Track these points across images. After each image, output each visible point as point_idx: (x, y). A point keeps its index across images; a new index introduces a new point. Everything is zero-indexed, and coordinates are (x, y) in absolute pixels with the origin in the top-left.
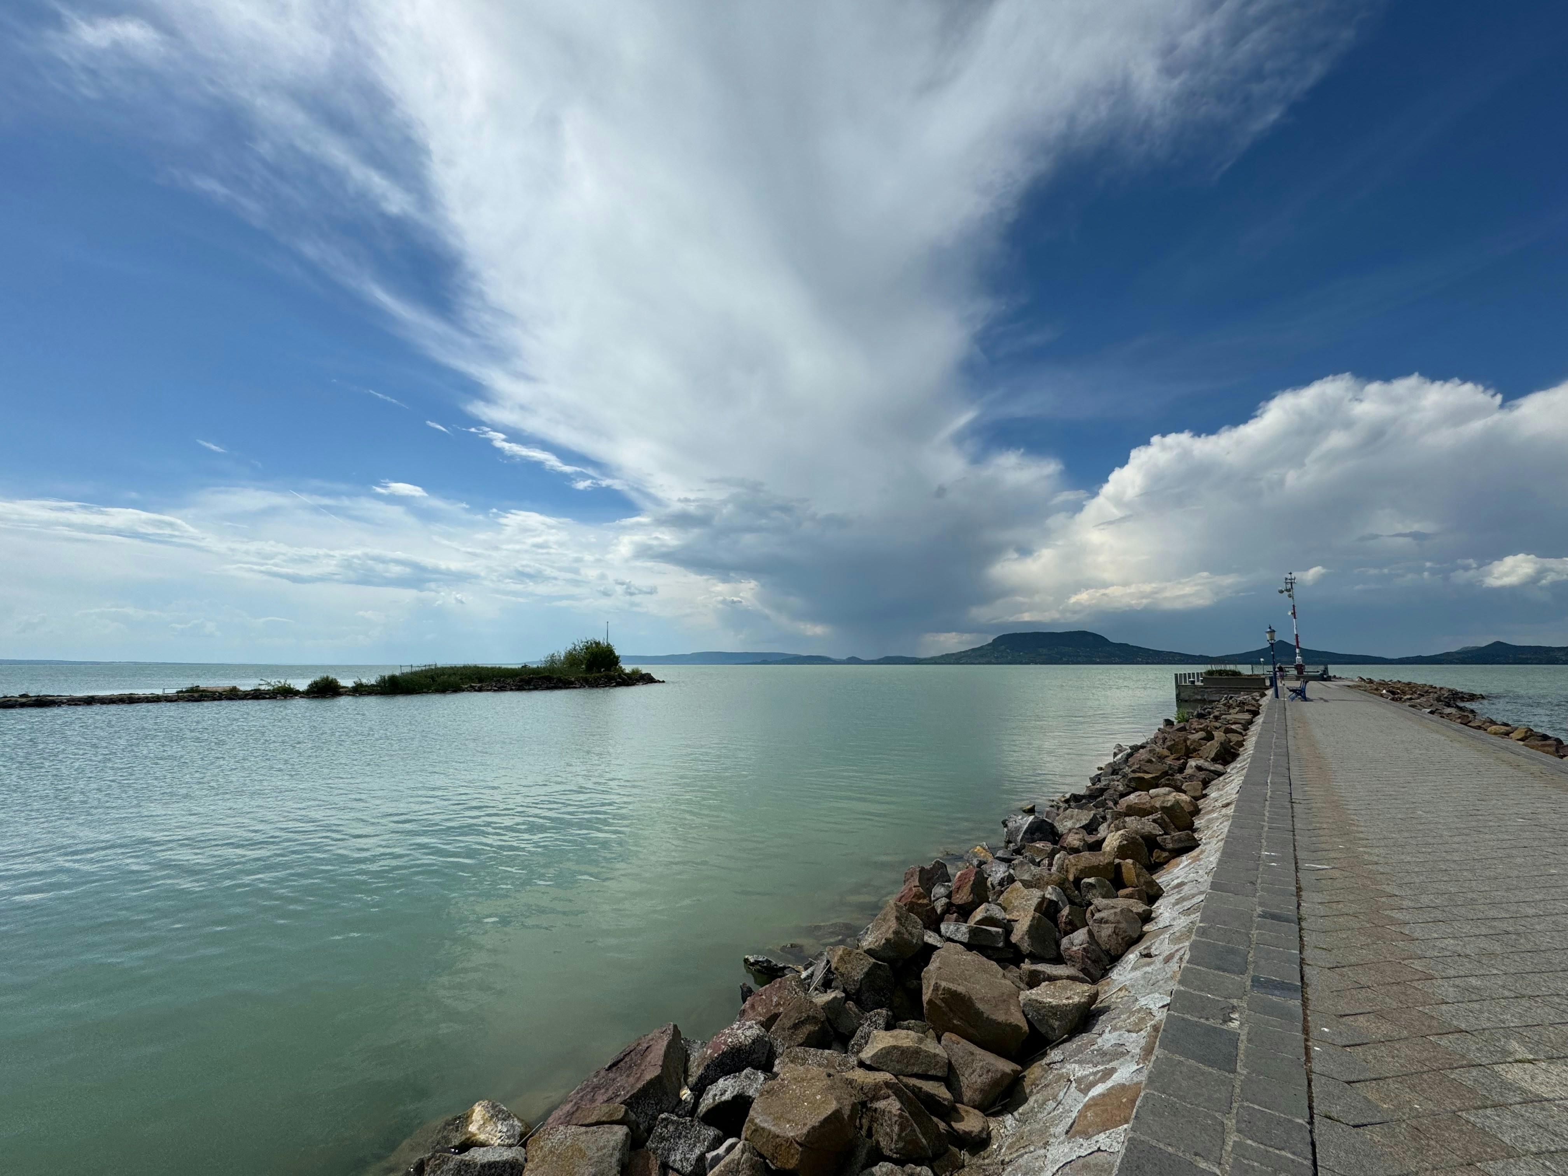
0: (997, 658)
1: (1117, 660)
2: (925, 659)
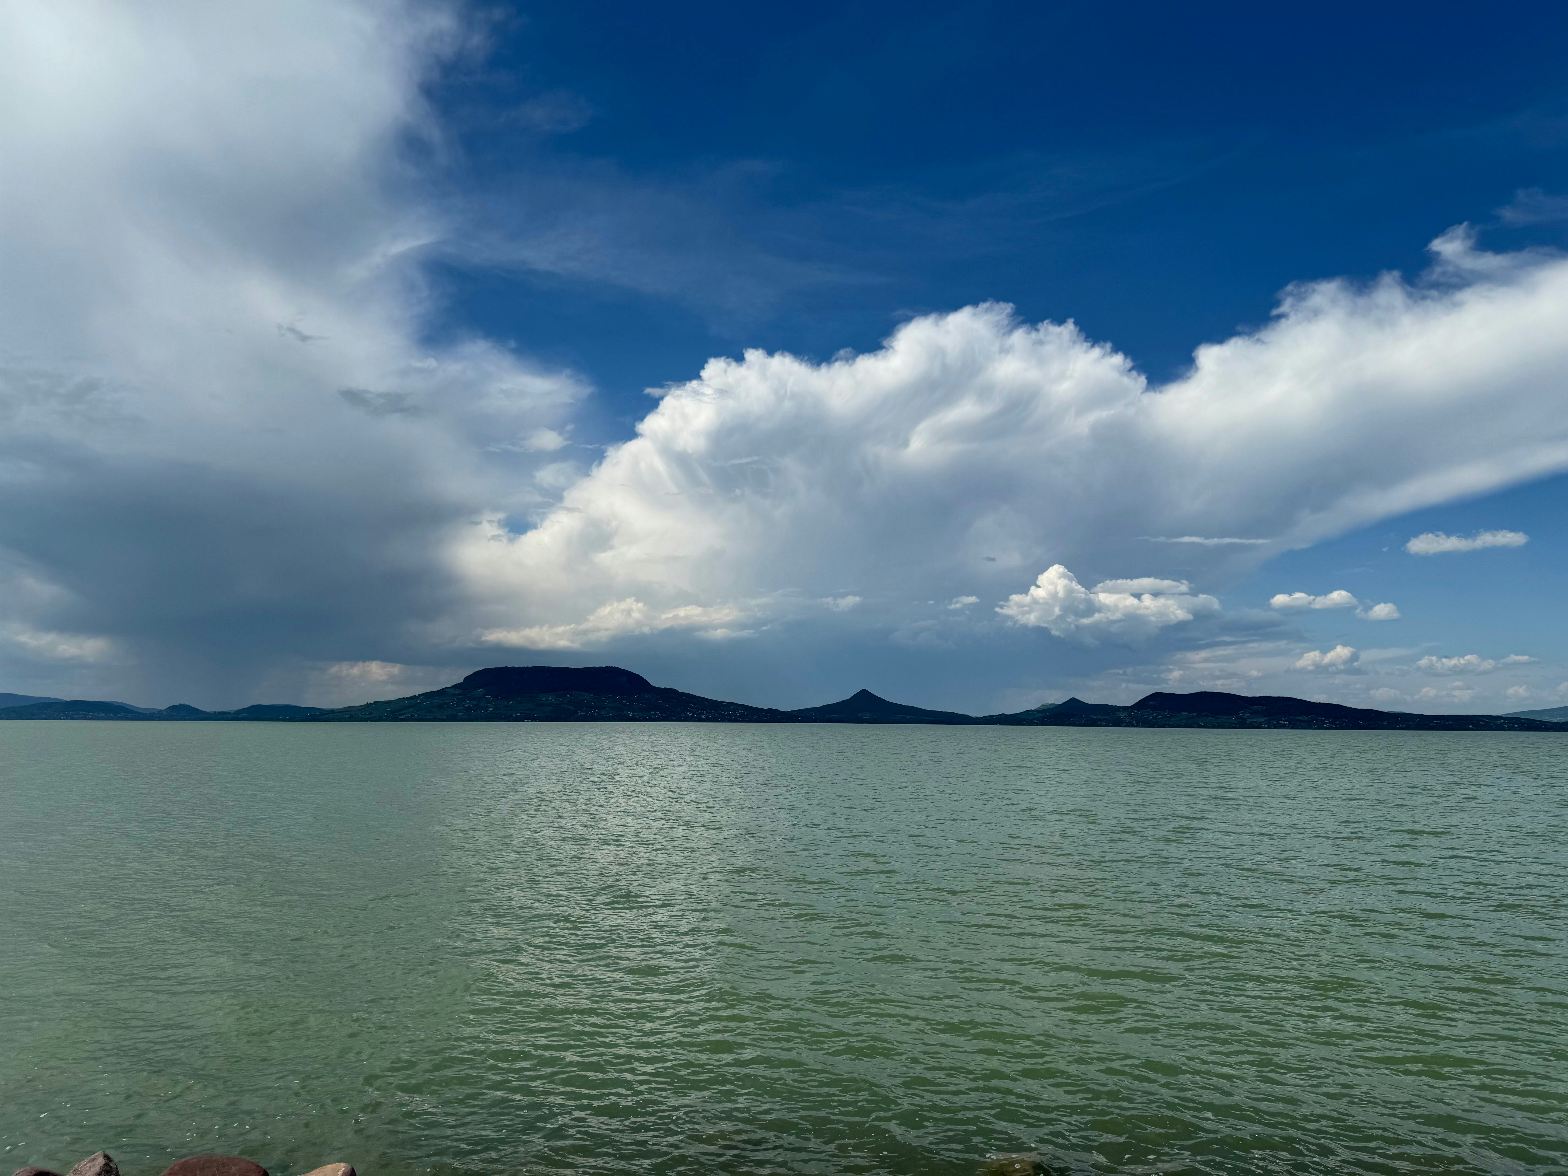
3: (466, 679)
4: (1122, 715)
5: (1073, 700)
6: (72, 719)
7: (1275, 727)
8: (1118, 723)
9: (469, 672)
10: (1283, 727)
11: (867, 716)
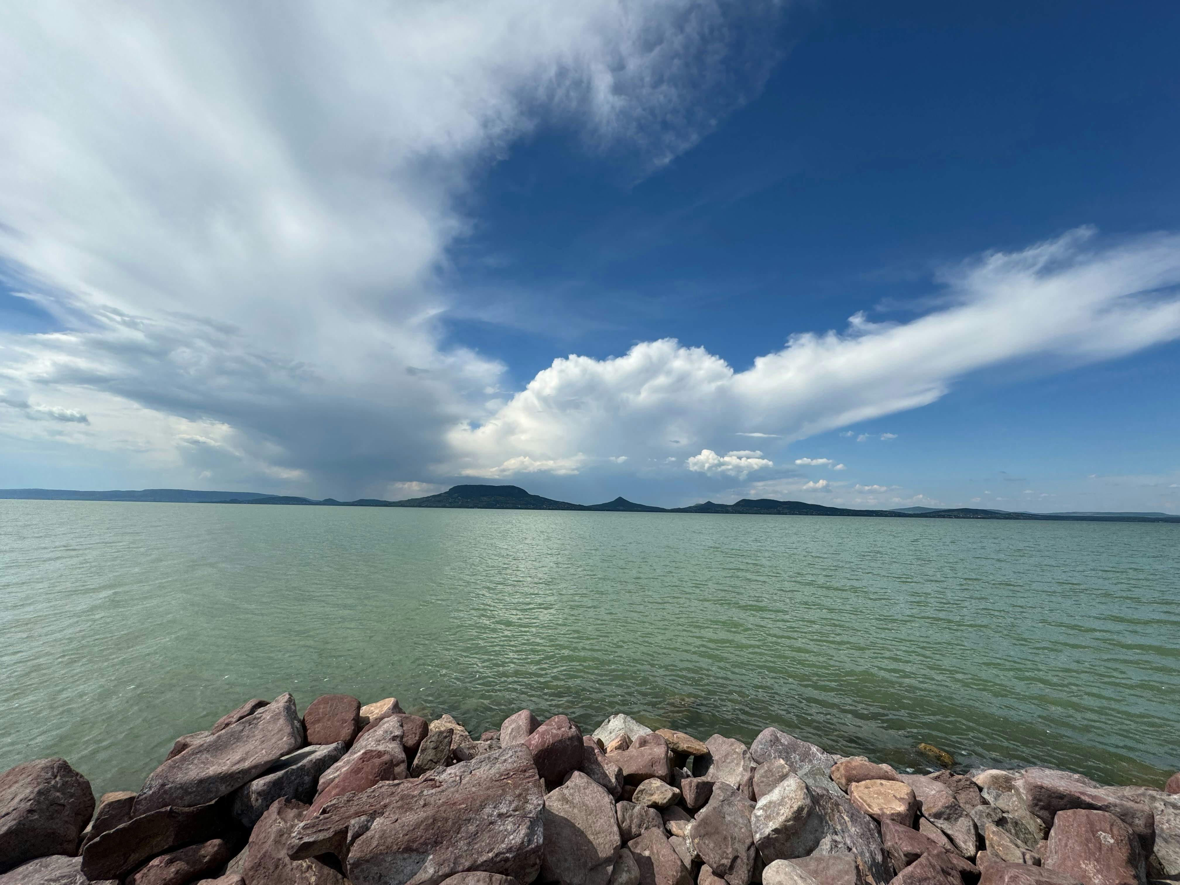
0: (451, 503)
1: (532, 507)
2: (394, 502)
3: (450, 490)
4: (729, 509)
5: (709, 502)
6: (283, 504)
7: (793, 514)
8: (727, 512)
9: (452, 487)
10: (796, 514)
11: (621, 508)
